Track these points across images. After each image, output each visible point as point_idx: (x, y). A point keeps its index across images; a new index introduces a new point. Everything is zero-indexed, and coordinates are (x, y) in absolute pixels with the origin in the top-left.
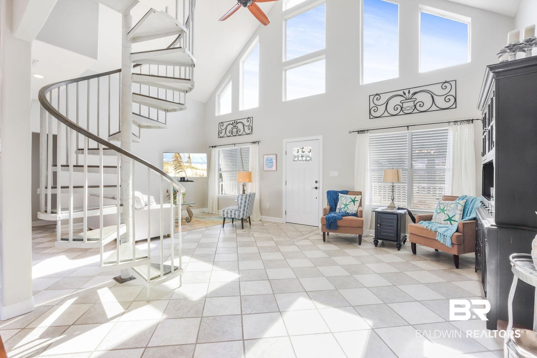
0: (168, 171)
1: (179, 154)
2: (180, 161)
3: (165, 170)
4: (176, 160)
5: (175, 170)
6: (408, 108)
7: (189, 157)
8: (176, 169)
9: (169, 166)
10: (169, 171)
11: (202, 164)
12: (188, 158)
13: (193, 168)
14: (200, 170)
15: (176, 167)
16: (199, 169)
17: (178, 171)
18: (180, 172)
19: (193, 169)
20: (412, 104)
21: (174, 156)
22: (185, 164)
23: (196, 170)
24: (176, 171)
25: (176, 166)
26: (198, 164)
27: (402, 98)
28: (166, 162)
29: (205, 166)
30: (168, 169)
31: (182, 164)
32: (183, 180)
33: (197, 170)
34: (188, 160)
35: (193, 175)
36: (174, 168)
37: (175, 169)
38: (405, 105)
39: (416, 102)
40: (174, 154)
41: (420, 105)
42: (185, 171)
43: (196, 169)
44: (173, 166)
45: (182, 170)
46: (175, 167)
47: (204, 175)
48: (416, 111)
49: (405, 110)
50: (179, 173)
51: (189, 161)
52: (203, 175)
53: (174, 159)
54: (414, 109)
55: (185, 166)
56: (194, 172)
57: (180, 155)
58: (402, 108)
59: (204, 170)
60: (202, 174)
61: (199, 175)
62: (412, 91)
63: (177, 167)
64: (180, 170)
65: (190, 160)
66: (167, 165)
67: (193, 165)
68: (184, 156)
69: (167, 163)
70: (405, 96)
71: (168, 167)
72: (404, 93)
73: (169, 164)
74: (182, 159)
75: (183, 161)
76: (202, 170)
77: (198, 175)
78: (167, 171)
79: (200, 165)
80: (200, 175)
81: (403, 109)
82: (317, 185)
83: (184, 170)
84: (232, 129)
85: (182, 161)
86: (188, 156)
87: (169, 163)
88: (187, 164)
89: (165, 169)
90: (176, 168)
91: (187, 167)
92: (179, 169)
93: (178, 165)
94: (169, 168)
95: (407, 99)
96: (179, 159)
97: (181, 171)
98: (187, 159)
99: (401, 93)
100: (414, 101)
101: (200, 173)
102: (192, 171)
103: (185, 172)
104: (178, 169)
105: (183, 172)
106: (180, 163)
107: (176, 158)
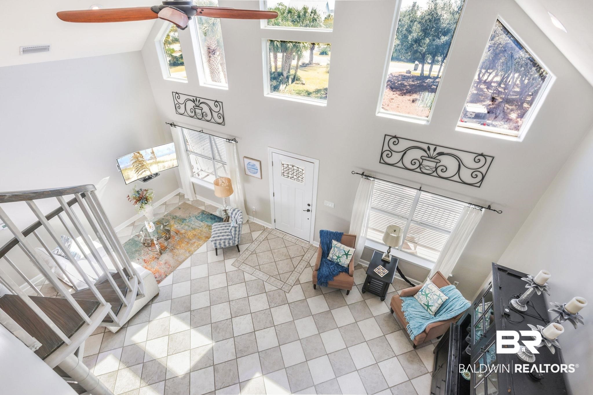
1: (139, 153)
2: (141, 161)
4: (136, 161)
5: (137, 173)
6: (428, 168)
9: (129, 171)
10: (130, 177)
11: (170, 154)
12: (152, 153)
13: (158, 162)
14: (168, 161)
17: (140, 172)
18: (143, 172)
19: (159, 164)
20: (433, 165)
21: (133, 158)
22: (148, 162)
26: (165, 156)
27: (425, 154)
28: (124, 168)
29: (174, 156)
30: (128, 175)
31: (144, 163)
33: (165, 163)
34: (152, 155)
35: (160, 170)
37: (137, 171)
38: (425, 163)
39: (438, 165)
40: (132, 155)
41: (441, 170)
43: (163, 162)
44: (134, 170)
45: (146, 169)
48: (435, 174)
49: (423, 168)
50: (141, 174)
52: (173, 165)
53: (133, 161)
54: (434, 172)
55: (148, 164)
56: (161, 167)
57: (141, 153)
58: (420, 164)
59: (174, 160)
62: (439, 150)
63: (139, 168)
64: (144, 170)
65: (154, 155)
66: (127, 171)
67: (158, 159)
68: (146, 153)
69: (126, 169)
70: (428, 152)
72: (429, 148)
73: (129, 168)
74: (143, 158)
75: (145, 159)
76: (171, 160)
77: (166, 167)
78: (128, 177)
79: (167, 156)
80: (170, 167)
81: (421, 166)
82: (309, 208)
83: (148, 168)
85: (144, 159)
86: (151, 151)
87: (128, 167)
88: (151, 161)
91: (151, 164)
92: (142, 170)
93: (140, 166)
94: (129, 173)
95: (429, 157)
96: (139, 158)
97: (145, 171)
98: (151, 155)
99: (425, 147)
100: (437, 163)
101: (169, 165)
102: (158, 166)
103: (149, 170)
104: (140, 170)
105: (146, 171)
106: (142, 163)
107: (135, 159)
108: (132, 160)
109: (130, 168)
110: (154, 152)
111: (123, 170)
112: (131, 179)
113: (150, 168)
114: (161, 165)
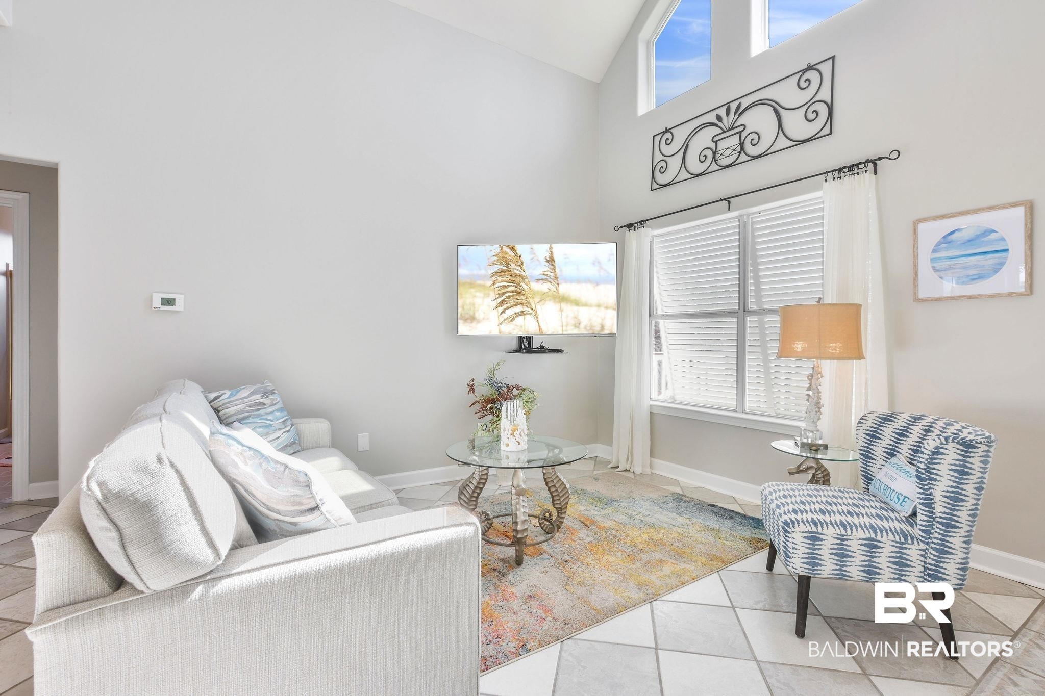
0: (474, 314)
1: (513, 249)
2: (516, 276)
3: (463, 308)
4: (503, 271)
5: (501, 309)
7: (551, 261)
8: (504, 307)
9: (478, 294)
10: (477, 315)
11: (598, 284)
12: (548, 262)
13: (563, 299)
14: (591, 306)
15: (504, 297)
16: (586, 305)
17: (510, 312)
18: (517, 315)
19: (563, 305)
21: (495, 258)
22: (537, 287)
23: (575, 308)
24: (504, 312)
25: (504, 293)
26: (584, 285)
28: (468, 281)
29: (609, 293)
30: (474, 305)
31: (523, 285)
32: (525, 345)
33: (581, 309)
34: (547, 269)
35: (564, 328)
36: (495, 304)
37: (501, 304)
40: (496, 249)
42: (535, 311)
43: (577, 303)
44: (493, 295)
45: (526, 308)
46: (500, 300)
47: (606, 327)
50: (512, 319)
51: (548, 273)
52: (603, 327)
53: (495, 268)
55: (534, 293)
56: (567, 316)
57: (519, 252)
59: (607, 308)
60: (599, 321)
61: (585, 328)
63: (508, 297)
64: (519, 309)
65: (554, 269)
66: (473, 290)
67: (564, 289)
69: (472, 285)
71: (475, 296)
73: (480, 285)
74: (524, 267)
75: (527, 273)
76: (599, 306)
77: (582, 326)
78: (472, 313)
79: (590, 286)
80: (592, 327)
83: (534, 308)
84: (716, 142)
85: (523, 273)
86: (548, 255)
87: (479, 282)
88: (544, 287)
89: (465, 307)
90: (503, 301)
91: (544, 297)
92: (515, 306)
93: (511, 288)
94: (478, 301)
96: (513, 266)
97: (523, 313)
98: (544, 268)
101: (590, 320)
102: (561, 310)
103: (536, 316)
104: (509, 305)
105: (528, 317)
106: (519, 284)
107: (502, 264)
108: (493, 264)
109: (483, 286)
110: (553, 260)
111: (464, 284)
112: (479, 322)
113: (539, 308)
114: (570, 310)
